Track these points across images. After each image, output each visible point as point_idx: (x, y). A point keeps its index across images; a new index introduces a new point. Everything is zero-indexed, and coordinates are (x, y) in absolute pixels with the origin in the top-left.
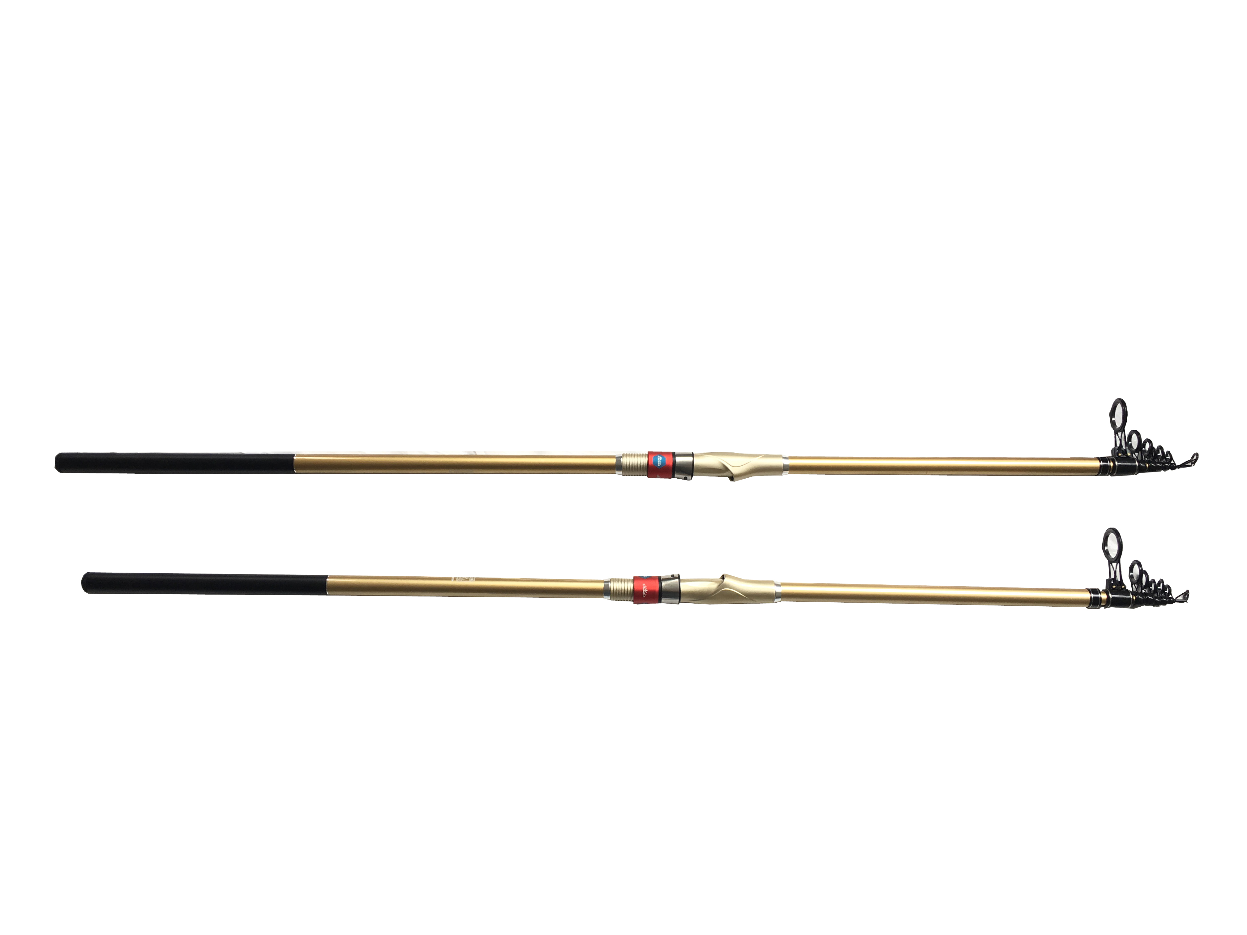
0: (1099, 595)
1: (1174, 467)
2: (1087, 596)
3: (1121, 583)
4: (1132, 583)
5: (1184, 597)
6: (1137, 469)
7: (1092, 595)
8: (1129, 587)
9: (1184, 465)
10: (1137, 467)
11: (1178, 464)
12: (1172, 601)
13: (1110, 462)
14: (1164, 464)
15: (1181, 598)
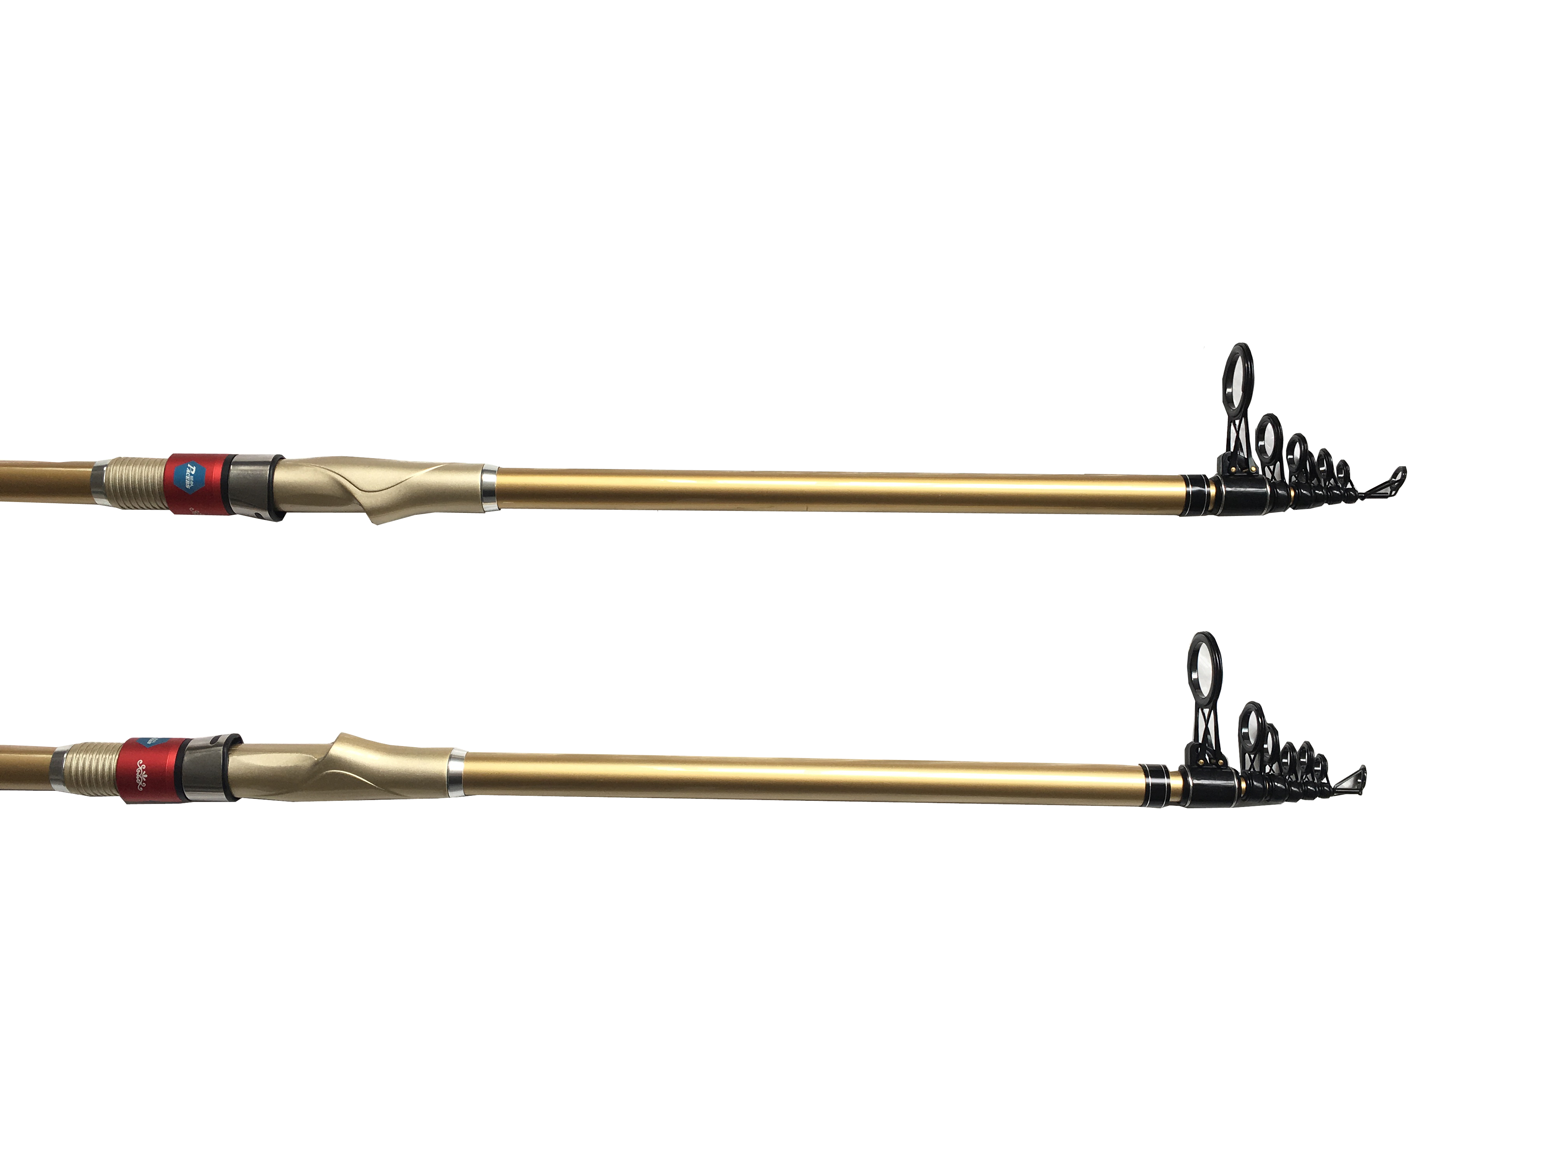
0: (1165, 781)
1: (1351, 496)
2: (1139, 782)
3: (1217, 754)
4: (1243, 753)
5: (1356, 782)
6: (1268, 501)
7: (1151, 780)
8: (1234, 763)
9: (1373, 493)
10: (1269, 496)
11: (1361, 488)
12: (1327, 792)
13: (1209, 486)
14: (1329, 489)
15: (1347, 785)
